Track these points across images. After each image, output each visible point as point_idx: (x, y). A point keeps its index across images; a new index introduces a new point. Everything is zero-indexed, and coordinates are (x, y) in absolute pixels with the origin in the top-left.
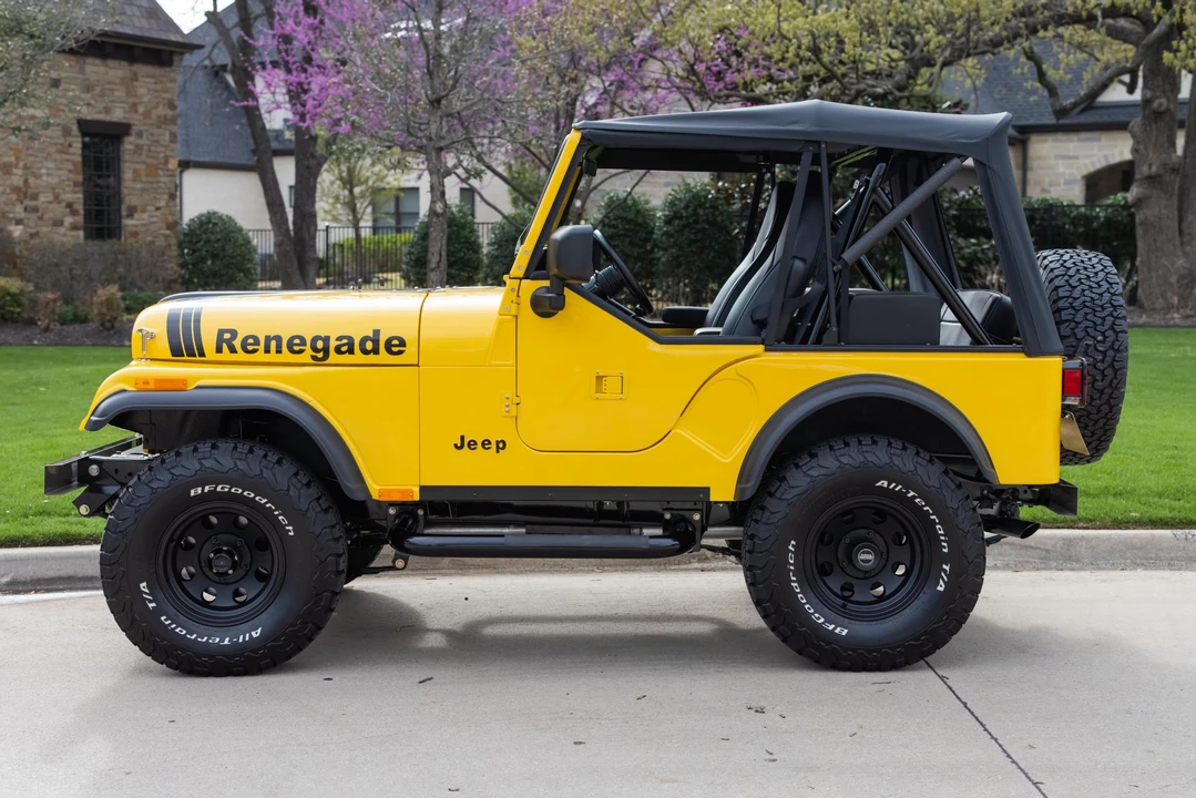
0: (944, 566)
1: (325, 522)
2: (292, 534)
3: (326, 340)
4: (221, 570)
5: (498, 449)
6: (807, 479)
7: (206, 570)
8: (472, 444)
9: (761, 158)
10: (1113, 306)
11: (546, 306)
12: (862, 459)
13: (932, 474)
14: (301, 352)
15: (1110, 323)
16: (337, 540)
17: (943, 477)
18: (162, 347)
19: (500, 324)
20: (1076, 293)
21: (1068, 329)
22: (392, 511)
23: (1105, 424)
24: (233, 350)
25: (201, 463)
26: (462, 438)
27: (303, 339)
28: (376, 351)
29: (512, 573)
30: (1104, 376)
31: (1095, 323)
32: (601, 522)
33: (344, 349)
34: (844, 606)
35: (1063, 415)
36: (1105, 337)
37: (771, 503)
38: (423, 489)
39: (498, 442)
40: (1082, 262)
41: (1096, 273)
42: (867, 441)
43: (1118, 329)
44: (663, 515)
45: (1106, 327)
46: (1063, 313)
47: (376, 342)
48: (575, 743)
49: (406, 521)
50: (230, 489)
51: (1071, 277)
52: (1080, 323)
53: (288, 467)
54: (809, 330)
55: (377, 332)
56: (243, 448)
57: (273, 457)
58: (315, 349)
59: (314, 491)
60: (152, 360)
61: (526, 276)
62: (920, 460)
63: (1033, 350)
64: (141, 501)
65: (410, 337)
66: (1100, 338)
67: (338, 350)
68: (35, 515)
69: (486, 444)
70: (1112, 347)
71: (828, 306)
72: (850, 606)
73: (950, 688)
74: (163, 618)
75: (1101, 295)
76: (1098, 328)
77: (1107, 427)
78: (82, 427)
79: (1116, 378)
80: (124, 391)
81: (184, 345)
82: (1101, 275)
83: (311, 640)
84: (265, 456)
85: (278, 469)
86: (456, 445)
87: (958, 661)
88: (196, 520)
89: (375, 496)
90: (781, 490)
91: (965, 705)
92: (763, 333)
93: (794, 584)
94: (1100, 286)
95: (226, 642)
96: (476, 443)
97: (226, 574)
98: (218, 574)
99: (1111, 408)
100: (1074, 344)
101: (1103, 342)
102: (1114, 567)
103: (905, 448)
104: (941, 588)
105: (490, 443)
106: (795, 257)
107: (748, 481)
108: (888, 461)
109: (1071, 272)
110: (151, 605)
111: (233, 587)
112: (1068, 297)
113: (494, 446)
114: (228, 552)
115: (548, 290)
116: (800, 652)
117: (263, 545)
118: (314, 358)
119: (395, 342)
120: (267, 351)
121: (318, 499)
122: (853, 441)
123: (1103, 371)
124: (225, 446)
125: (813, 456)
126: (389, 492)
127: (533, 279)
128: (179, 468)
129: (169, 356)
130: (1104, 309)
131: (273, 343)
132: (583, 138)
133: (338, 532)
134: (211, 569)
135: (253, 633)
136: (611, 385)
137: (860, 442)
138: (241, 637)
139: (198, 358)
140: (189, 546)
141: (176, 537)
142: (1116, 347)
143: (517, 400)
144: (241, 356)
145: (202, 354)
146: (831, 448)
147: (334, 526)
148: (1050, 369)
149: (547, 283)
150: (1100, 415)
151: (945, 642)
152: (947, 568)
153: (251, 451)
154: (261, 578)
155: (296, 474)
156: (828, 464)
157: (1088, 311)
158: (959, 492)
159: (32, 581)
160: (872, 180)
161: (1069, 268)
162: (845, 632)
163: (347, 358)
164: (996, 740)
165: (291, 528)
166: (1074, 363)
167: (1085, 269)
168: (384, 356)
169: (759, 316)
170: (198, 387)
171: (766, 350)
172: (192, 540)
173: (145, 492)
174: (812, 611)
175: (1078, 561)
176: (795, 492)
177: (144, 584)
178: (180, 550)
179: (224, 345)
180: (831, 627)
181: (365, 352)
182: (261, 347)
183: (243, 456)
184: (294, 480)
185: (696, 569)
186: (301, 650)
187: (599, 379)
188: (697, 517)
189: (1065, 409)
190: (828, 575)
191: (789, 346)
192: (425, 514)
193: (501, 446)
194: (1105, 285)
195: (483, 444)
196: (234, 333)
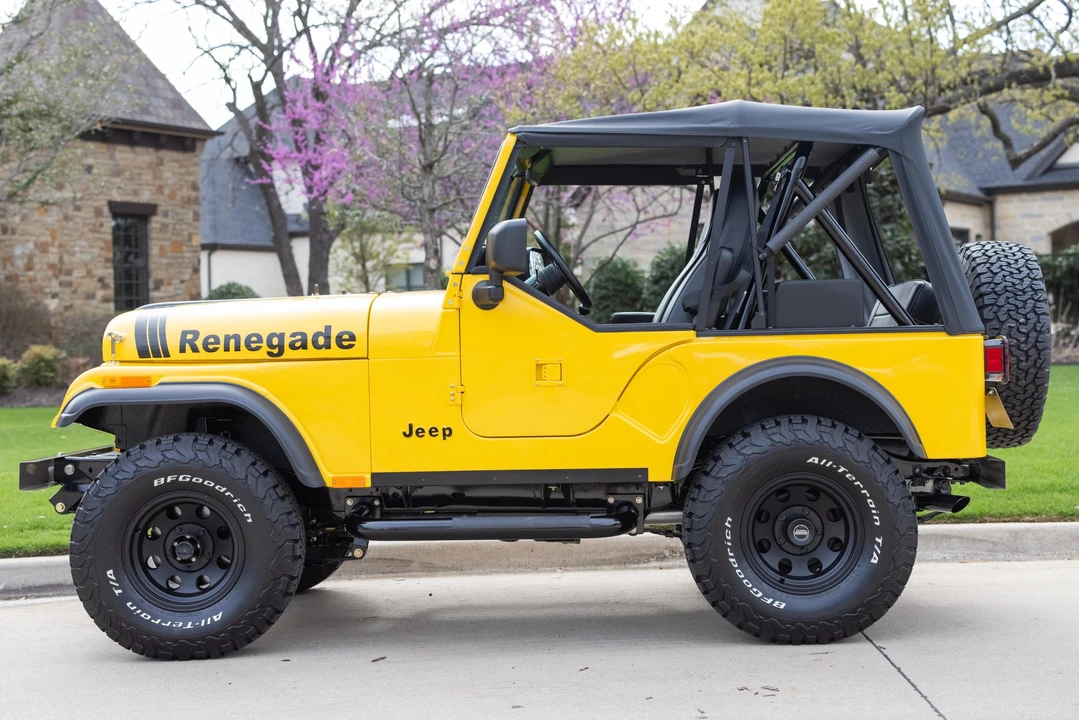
0: (877, 539)
1: (281, 510)
2: (250, 520)
3: (281, 337)
4: (186, 557)
5: (444, 435)
6: (741, 458)
7: (170, 558)
8: (420, 432)
9: (700, 171)
10: (1033, 289)
11: (487, 299)
12: (793, 437)
13: (861, 450)
15: (1031, 306)
16: (294, 526)
17: (872, 452)
18: (130, 350)
19: (444, 315)
20: (998, 279)
21: (991, 313)
22: (350, 502)
23: (1032, 404)
24: (195, 349)
25: (163, 455)
26: (411, 426)
27: (260, 339)
29: (478, 574)
30: (1028, 356)
31: (1016, 306)
32: (548, 508)
33: (298, 344)
34: (782, 581)
35: (987, 390)
36: (1027, 319)
37: (707, 482)
38: (374, 476)
39: (444, 430)
40: (1003, 250)
41: (1017, 261)
42: (797, 419)
43: (1039, 311)
44: (606, 501)
45: (1028, 310)
46: (986, 298)
47: (328, 338)
48: (513, 707)
49: (362, 510)
50: (191, 479)
51: (992, 264)
52: (1002, 307)
53: (247, 457)
54: (739, 317)
55: (328, 328)
56: (204, 439)
57: (232, 448)
58: (271, 346)
59: (271, 480)
60: (121, 362)
61: (468, 271)
62: (849, 437)
63: (953, 330)
64: (108, 492)
65: (359, 333)
66: (1022, 320)
67: (292, 346)
68: (30, 529)
69: (433, 431)
70: (1034, 329)
71: (755, 296)
72: (787, 580)
73: (886, 656)
74: (129, 604)
75: (1022, 280)
76: (1020, 311)
77: (1034, 407)
78: (53, 424)
79: (1039, 358)
80: (92, 389)
81: (151, 348)
82: (1021, 262)
83: (270, 623)
84: (224, 447)
85: (236, 460)
86: (404, 434)
87: (896, 633)
88: (162, 510)
89: (329, 484)
90: (716, 468)
91: (899, 670)
92: (695, 321)
93: (732, 560)
94: (1020, 272)
95: (189, 626)
96: (423, 431)
97: (189, 561)
98: (182, 561)
99: (1037, 387)
100: (997, 327)
101: (1026, 324)
102: (1060, 557)
103: (834, 426)
104: (875, 561)
105: (437, 430)
106: (723, 247)
107: (684, 461)
108: (818, 438)
109: (993, 260)
110: (117, 592)
111: (197, 575)
112: (990, 283)
113: (440, 432)
114: (191, 540)
115: (488, 283)
116: (740, 627)
117: (224, 533)
118: (269, 354)
119: (346, 337)
120: (227, 349)
121: (275, 487)
122: (784, 420)
123: (1027, 352)
124: (187, 439)
125: (746, 435)
126: (342, 479)
127: (474, 274)
128: (144, 460)
129: (137, 358)
130: (1024, 293)
131: (233, 342)
132: (518, 140)
133: (295, 518)
134: (175, 556)
135: (215, 617)
136: (551, 372)
137: (790, 421)
138: (203, 621)
139: (163, 359)
140: (155, 536)
141: (141, 526)
142: (1038, 329)
143: (462, 389)
144: (203, 355)
145: (167, 354)
146: (763, 427)
147: (290, 513)
148: (972, 348)
149: (486, 277)
150: (1027, 395)
151: (882, 614)
152: (880, 541)
153: (211, 442)
154: (223, 565)
155: (254, 464)
156: (761, 442)
157: (1010, 295)
158: (889, 466)
159: (24, 589)
160: (793, 172)
161: (990, 257)
162: (783, 606)
163: (301, 353)
164: (925, 698)
165: (249, 515)
166: (996, 342)
167: (1006, 256)
168: (335, 351)
169: (691, 304)
170: (160, 384)
171: (698, 336)
172: (159, 531)
173: (111, 483)
174: (750, 586)
175: (1024, 552)
176: (730, 470)
177: (111, 572)
178: (145, 540)
179: (187, 345)
180: (769, 601)
181: (317, 346)
182: (221, 346)
183: (204, 448)
184: (252, 469)
185: (655, 567)
186: (261, 633)
187: (539, 366)
188: (639, 500)
189: (988, 386)
190: (765, 551)
191: (721, 331)
192: (381, 506)
193: (448, 432)
194: (1025, 271)
195: (430, 432)
196: (196, 334)
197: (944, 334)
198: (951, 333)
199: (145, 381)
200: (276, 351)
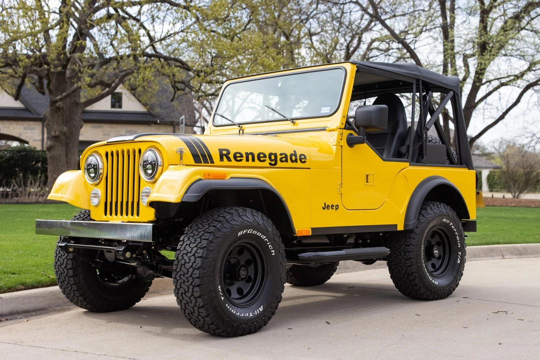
14: (264, 161)
28: (296, 161)
33: (284, 159)
113: (335, 207)
145: (212, 162)
171: (410, 165)
181: (292, 161)
195: (332, 207)
197: (467, 169)
198: (469, 169)
199: (223, 177)
200: (273, 163)
